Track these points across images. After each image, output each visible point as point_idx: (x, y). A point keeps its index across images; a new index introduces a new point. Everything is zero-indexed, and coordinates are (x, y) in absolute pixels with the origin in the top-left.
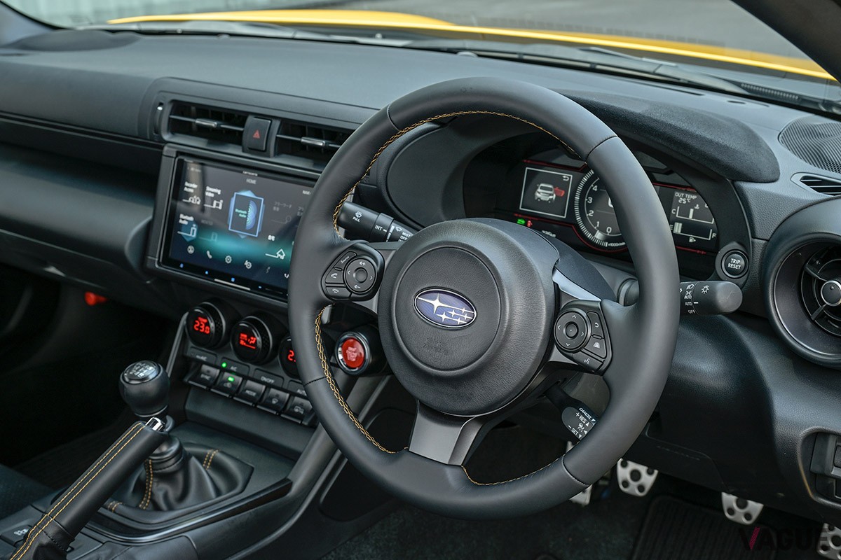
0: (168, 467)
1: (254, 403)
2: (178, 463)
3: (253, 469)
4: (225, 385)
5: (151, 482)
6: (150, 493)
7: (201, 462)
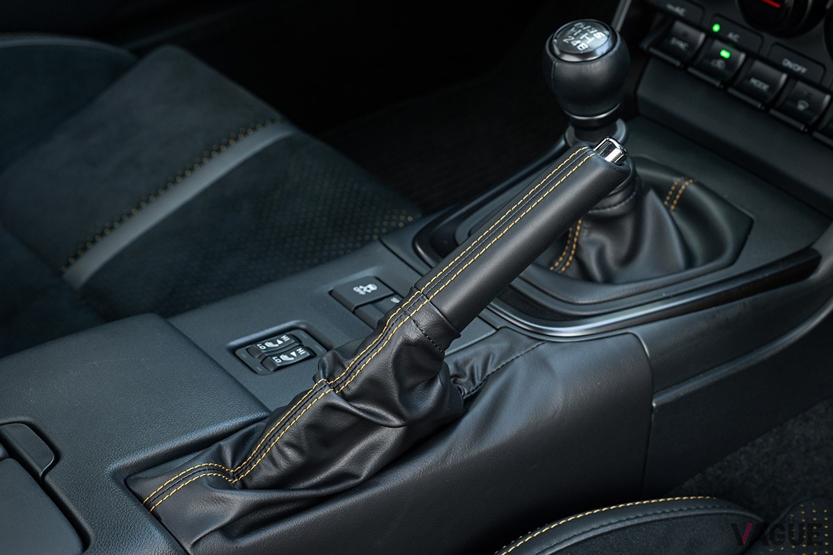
0: (610, 207)
1: (763, 104)
2: (627, 201)
3: (752, 222)
4: (713, 63)
5: (578, 228)
6: (574, 246)
7: (662, 198)
